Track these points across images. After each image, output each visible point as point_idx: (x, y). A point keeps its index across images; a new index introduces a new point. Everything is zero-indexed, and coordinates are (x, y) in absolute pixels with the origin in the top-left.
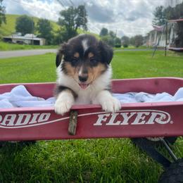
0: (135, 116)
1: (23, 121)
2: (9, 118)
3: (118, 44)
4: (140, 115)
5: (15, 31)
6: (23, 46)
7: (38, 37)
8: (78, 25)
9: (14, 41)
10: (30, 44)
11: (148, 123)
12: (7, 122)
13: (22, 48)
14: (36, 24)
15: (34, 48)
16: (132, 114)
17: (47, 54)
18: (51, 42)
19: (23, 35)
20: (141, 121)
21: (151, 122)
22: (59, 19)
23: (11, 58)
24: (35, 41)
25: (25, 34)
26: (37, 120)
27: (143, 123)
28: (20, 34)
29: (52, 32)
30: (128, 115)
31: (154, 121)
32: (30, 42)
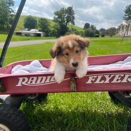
0: (114, 77)
1: (41, 81)
2: (33, 79)
3: (97, 35)
4: (117, 76)
5: (23, 27)
6: (29, 38)
7: (39, 31)
8: (68, 21)
9: (23, 34)
10: (34, 36)
11: (123, 81)
12: (31, 82)
13: (29, 40)
14: (38, 22)
15: (37, 39)
16: (112, 76)
17: (46, 43)
18: (49, 34)
19: (29, 30)
20: (118, 80)
21: (124, 81)
22: (54, 17)
23: (20, 47)
24: (37, 34)
25: (30, 29)
26: (50, 80)
27: (119, 81)
28: (27, 29)
29: (49, 27)
30: (109, 77)
31: (127, 80)
32: (34, 35)
